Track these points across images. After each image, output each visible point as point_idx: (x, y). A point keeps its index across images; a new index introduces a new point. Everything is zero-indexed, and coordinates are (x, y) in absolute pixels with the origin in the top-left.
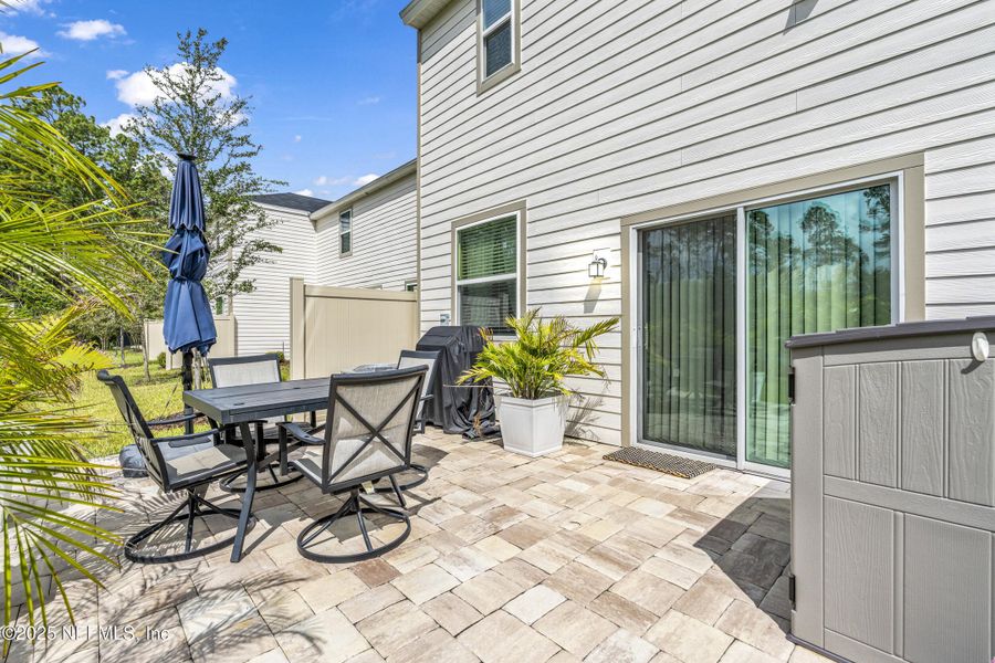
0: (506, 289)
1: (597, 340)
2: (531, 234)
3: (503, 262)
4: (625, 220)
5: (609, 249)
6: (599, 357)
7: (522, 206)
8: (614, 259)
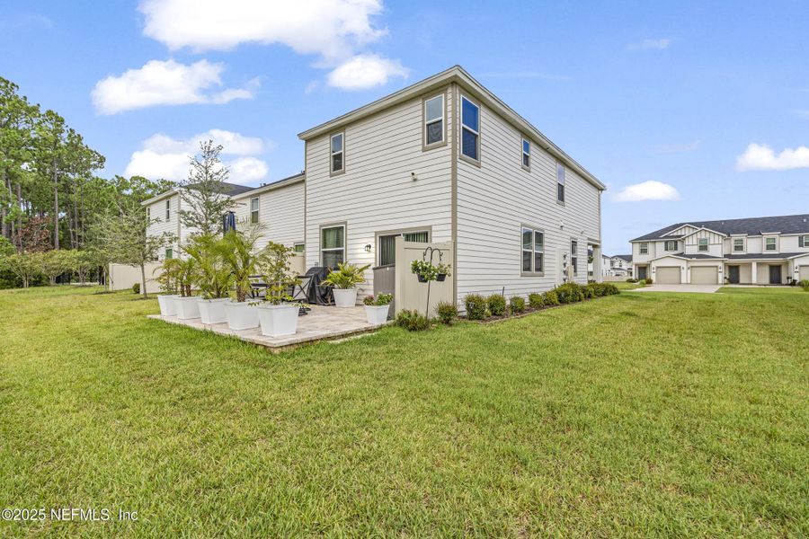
0: (340, 252)
1: (365, 271)
2: (349, 234)
3: (339, 243)
4: (376, 233)
5: (372, 242)
6: (366, 277)
7: (345, 223)
8: (373, 245)
